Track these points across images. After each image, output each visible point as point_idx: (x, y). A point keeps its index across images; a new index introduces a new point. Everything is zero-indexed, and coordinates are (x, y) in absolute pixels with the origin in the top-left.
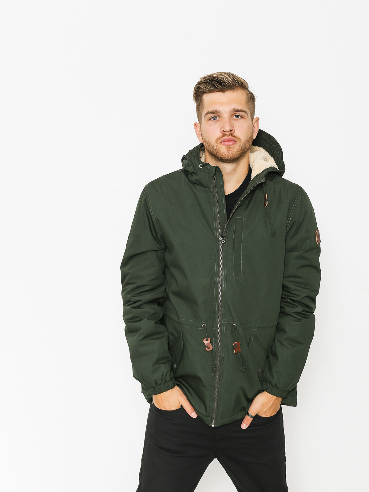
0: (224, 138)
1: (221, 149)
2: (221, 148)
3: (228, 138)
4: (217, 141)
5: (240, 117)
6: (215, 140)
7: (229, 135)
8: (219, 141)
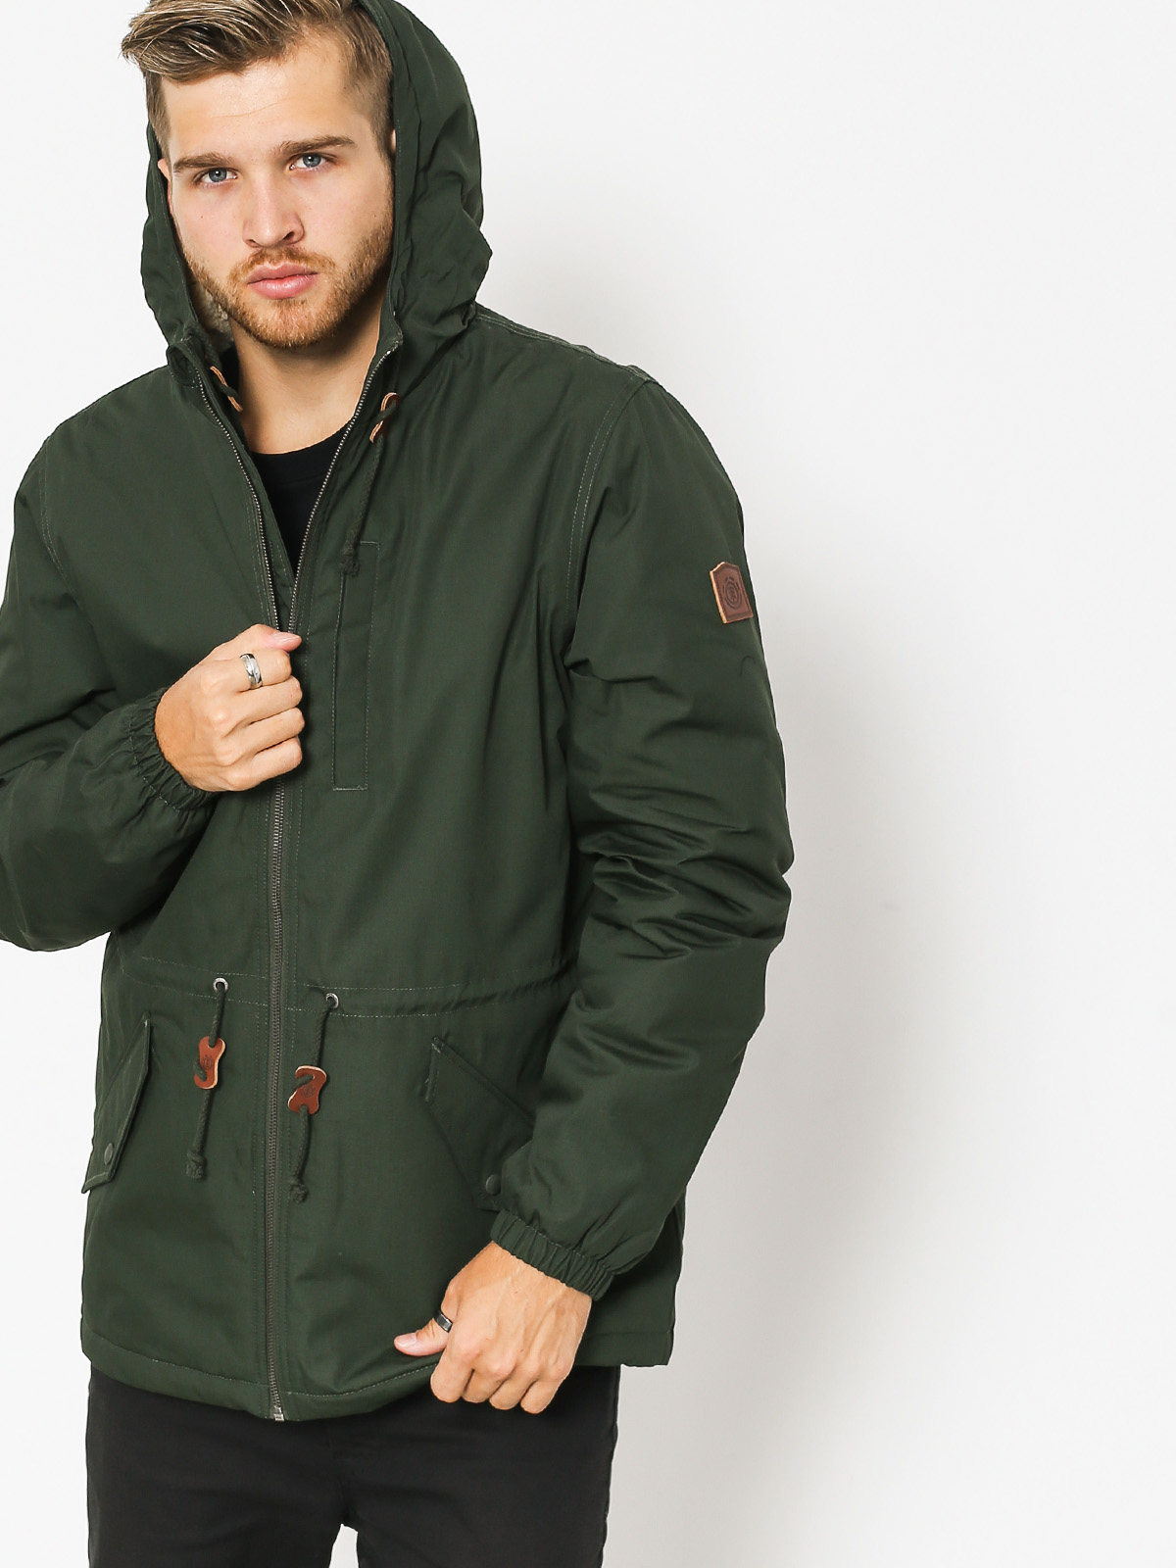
0: (257, 267)
1: (256, 310)
2: (255, 305)
3: (276, 268)
4: (234, 277)
5: (323, 161)
6: (227, 273)
7: (280, 257)
8: (243, 278)
